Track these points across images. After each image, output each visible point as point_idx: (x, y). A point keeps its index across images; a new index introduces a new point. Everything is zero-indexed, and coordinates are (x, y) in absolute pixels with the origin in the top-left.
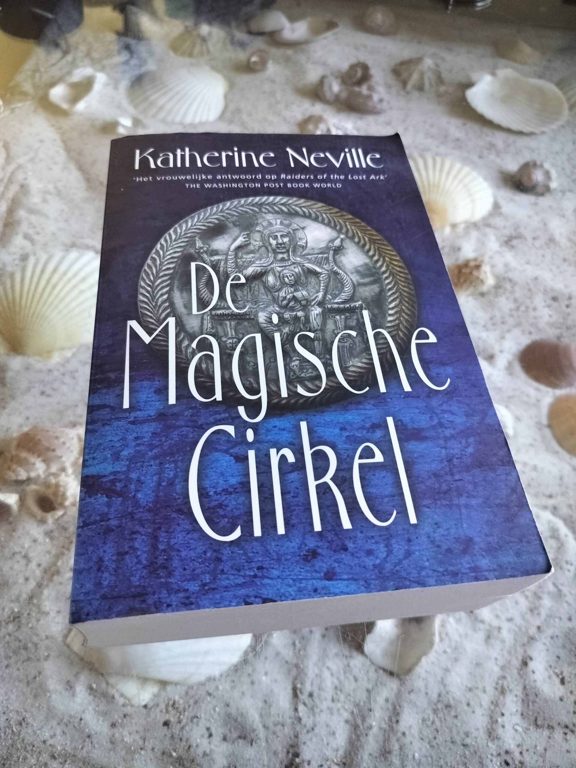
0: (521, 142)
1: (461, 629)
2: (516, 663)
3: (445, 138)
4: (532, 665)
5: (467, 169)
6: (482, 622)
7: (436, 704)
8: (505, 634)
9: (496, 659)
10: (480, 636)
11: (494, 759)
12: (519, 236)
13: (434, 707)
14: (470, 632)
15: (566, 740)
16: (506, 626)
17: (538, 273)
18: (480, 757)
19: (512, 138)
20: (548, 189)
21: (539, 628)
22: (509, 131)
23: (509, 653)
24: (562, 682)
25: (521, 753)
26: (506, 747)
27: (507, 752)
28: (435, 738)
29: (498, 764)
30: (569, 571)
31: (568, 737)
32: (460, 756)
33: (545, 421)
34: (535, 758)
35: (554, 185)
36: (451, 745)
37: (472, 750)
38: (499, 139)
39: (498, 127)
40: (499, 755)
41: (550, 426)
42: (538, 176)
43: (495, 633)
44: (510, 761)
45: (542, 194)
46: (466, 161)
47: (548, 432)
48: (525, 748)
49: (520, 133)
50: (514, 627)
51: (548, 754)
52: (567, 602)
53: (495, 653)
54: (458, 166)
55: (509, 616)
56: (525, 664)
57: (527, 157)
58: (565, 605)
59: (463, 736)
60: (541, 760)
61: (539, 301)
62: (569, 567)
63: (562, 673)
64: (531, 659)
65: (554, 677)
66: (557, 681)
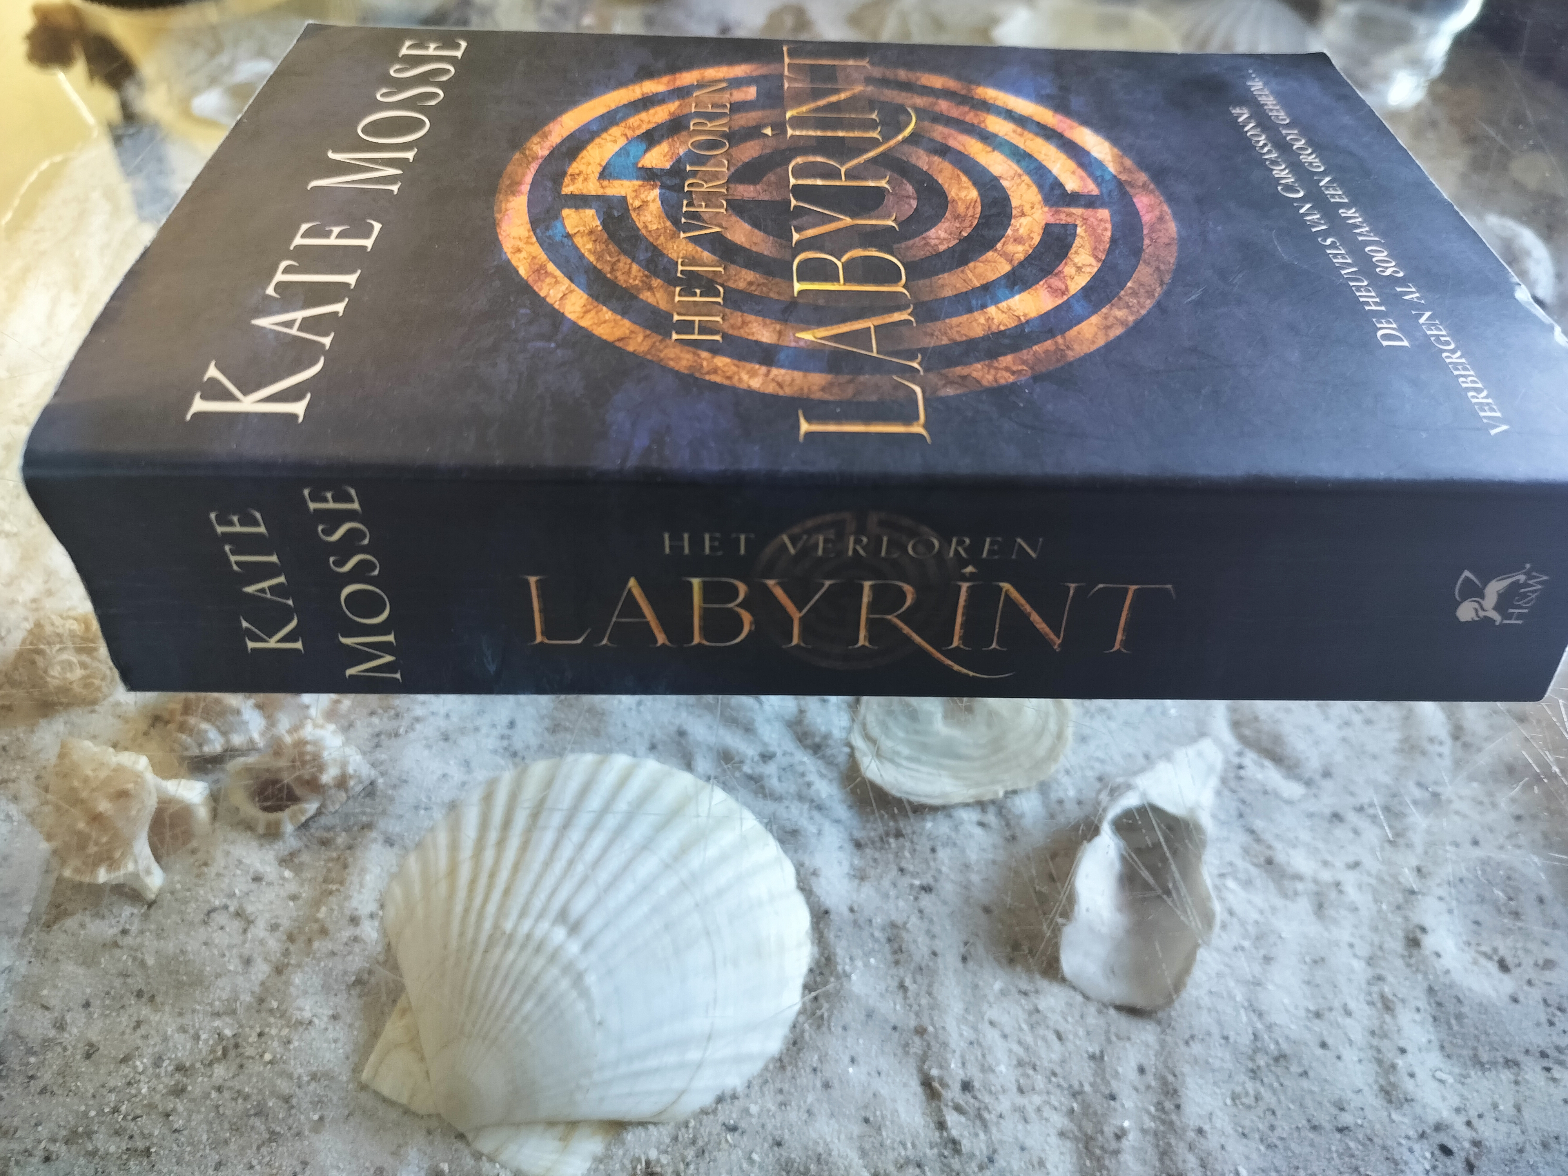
1: (1258, 900)
2: (1396, 945)
4: (1429, 942)
6: (1298, 877)
7: (1252, 1059)
8: (1352, 893)
9: (1351, 946)
10: (1303, 906)
11: (1417, 1147)
13: (1251, 1065)
14: (1279, 902)
15: (1554, 1080)
16: (1349, 879)
18: (1384, 1148)
21: (1419, 870)
23: (1375, 929)
24: (1503, 966)
25: (1469, 1124)
26: (1432, 1118)
27: (1438, 1127)
28: (1272, 1128)
29: (1428, 1155)
30: (1440, 755)
31: (1557, 1072)
32: (1340, 1155)
34: (1503, 1128)
36: (1311, 1135)
37: (1361, 1137)
40: (1423, 1136)
43: (1333, 895)
44: (1451, 1144)
48: (1473, 1114)
50: (1366, 879)
51: (1526, 1114)
52: (1457, 813)
53: (1344, 934)
55: (1351, 859)
56: (1413, 943)
58: (1457, 818)
59: (1334, 1111)
60: (1517, 1130)
62: (1437, 748)
63: (1495, 950)
64: (1423, 930)
65: (1483, 961)
66: (1493, 967)
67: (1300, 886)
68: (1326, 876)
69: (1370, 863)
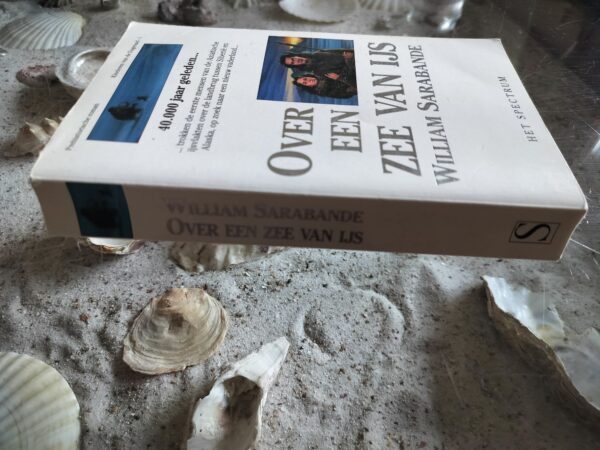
67: (315, 408)
68: (329, 402)
69: (352, 394)
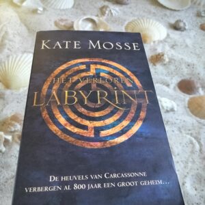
0: (176, 13)
3: (150, 12)
5: (157, 23)
12: (176, 45)
17: (182, 57)
19: (172, 12)
20: (185, 29)
21: (188, 173)
22: (171, 10)
33: (187, 106)
35: (187, 27)
38: (168, 12)
39: (168, 8)
41: (188, 107)
42: (181, 25)
45: (183, 31)
46: (158, 20)
47: (188, 109)
49: (175, 10)
54: (155, 22)
55: (178, 169)
56: (183, 184)
57: (177, 18)
58: (196, 165)
61: (183, 66)
62: (196, 153)
63: (195, 187)
64: (185, 183)
65: (193, 188)
